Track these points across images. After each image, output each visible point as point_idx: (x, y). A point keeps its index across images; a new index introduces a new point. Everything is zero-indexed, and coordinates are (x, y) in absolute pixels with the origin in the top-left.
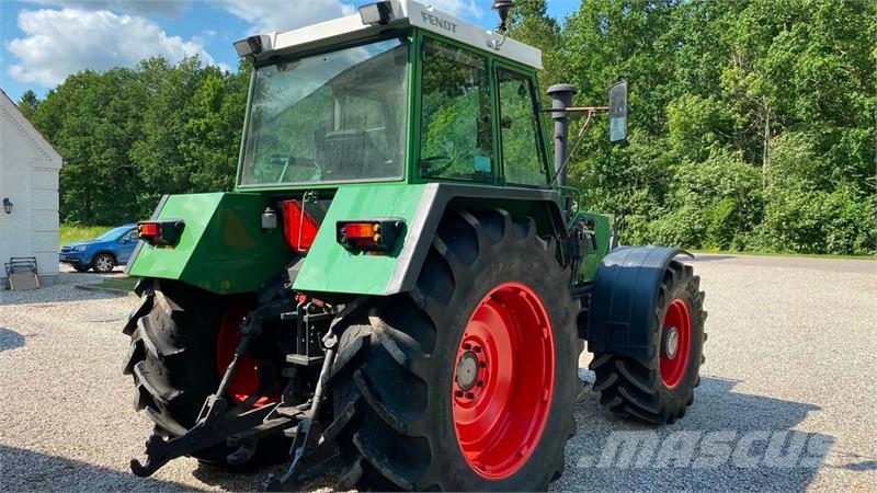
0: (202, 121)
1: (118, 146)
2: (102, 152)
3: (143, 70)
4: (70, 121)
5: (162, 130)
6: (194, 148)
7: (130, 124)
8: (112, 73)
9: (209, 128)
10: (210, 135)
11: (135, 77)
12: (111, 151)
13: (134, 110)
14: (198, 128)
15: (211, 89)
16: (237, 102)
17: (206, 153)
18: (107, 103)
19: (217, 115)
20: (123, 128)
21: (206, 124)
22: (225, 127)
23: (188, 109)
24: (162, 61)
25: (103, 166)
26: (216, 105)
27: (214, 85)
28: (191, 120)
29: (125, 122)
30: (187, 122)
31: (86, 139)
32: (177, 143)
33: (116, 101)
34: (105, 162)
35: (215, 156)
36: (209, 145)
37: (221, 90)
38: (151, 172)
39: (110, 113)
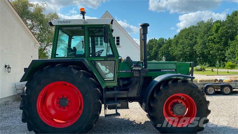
0: (213, 36)
1: (191, 46)
2: (187, 48)
3: (197, 25)
4: (181, 41)
5: (202, 40)
6: (210, 44)
7: (194, 40)
8: (190, 27)
9: (215, 38)
10: (215, 40)
11: (196, 27)
12: (189, 48)
13: (195, 36)
14: (212, 39)
15: (215, 27)
16: (223, 29)
17: (214, 45)
18: (189, 35)
19: (217, 34)
20: (192, 41)
21: (214, 37)
22: (219, 37)
23: (209, 33)
24: (203, 21)
25: (187, 51)
26: (217, 31)
27: (216, 26)
28: (209, 37)
29: (193, 39)
30: (208, 37)
31: (184, 45)
32: (206, 43)
33: (191, 34)
34: (188, 50)
35: (216, 46)
36: (215, 43)
37: (219, 27)
38: (199, 52)
39: (189, 38)
